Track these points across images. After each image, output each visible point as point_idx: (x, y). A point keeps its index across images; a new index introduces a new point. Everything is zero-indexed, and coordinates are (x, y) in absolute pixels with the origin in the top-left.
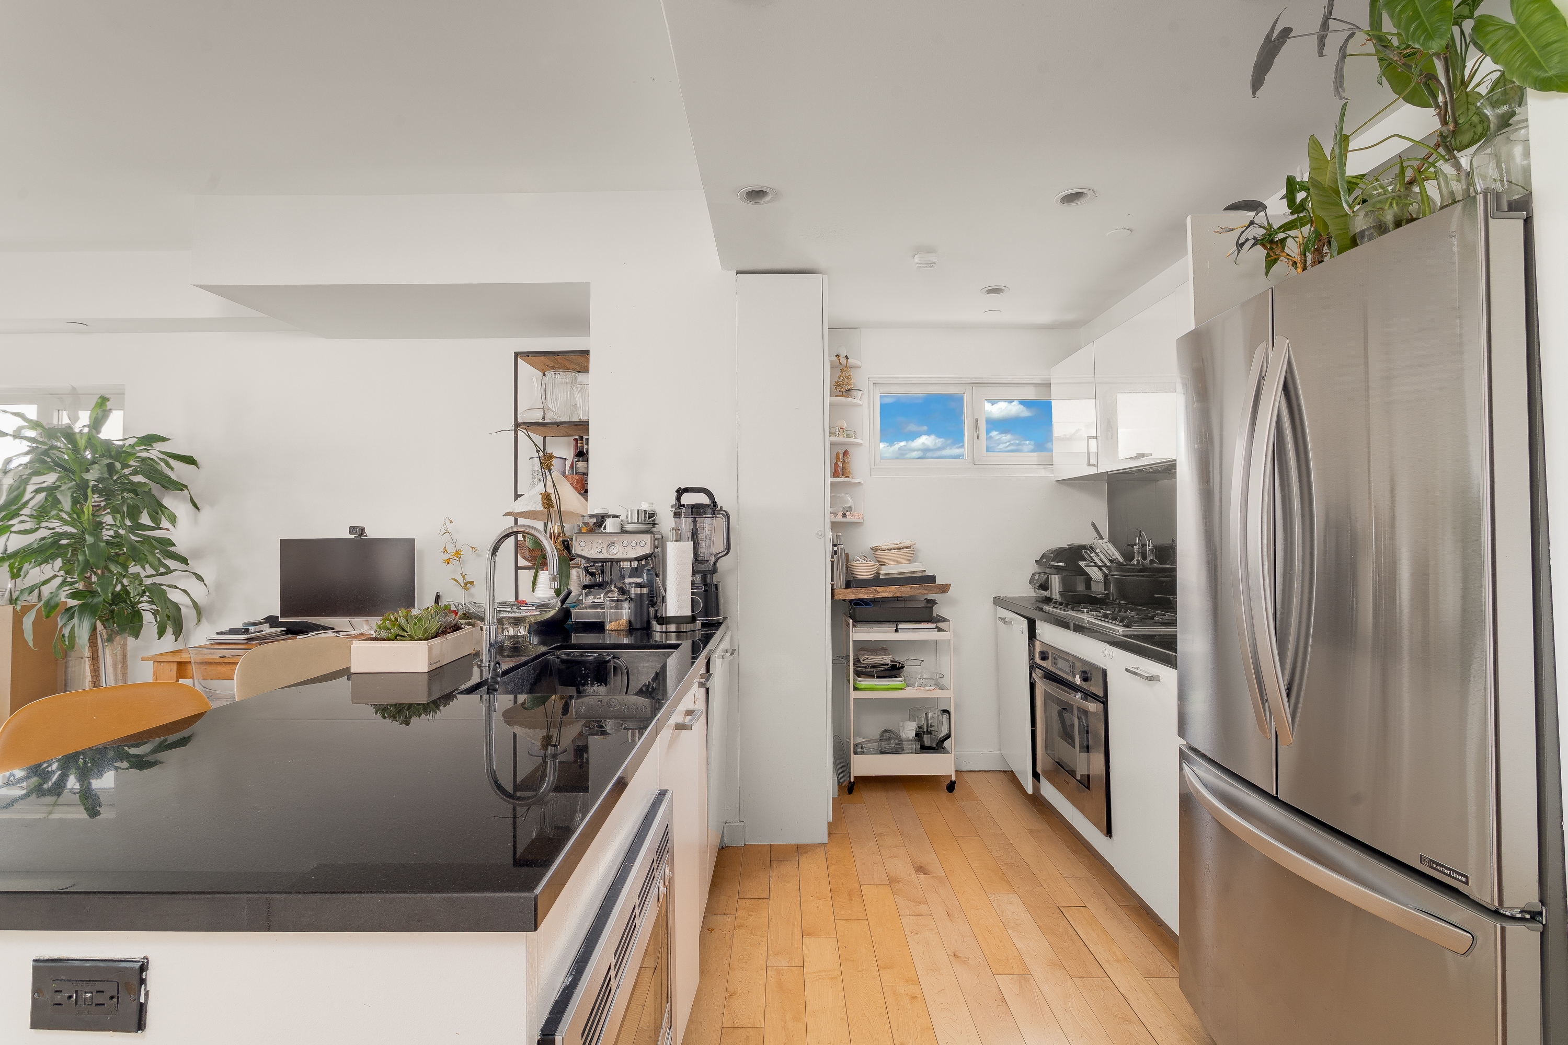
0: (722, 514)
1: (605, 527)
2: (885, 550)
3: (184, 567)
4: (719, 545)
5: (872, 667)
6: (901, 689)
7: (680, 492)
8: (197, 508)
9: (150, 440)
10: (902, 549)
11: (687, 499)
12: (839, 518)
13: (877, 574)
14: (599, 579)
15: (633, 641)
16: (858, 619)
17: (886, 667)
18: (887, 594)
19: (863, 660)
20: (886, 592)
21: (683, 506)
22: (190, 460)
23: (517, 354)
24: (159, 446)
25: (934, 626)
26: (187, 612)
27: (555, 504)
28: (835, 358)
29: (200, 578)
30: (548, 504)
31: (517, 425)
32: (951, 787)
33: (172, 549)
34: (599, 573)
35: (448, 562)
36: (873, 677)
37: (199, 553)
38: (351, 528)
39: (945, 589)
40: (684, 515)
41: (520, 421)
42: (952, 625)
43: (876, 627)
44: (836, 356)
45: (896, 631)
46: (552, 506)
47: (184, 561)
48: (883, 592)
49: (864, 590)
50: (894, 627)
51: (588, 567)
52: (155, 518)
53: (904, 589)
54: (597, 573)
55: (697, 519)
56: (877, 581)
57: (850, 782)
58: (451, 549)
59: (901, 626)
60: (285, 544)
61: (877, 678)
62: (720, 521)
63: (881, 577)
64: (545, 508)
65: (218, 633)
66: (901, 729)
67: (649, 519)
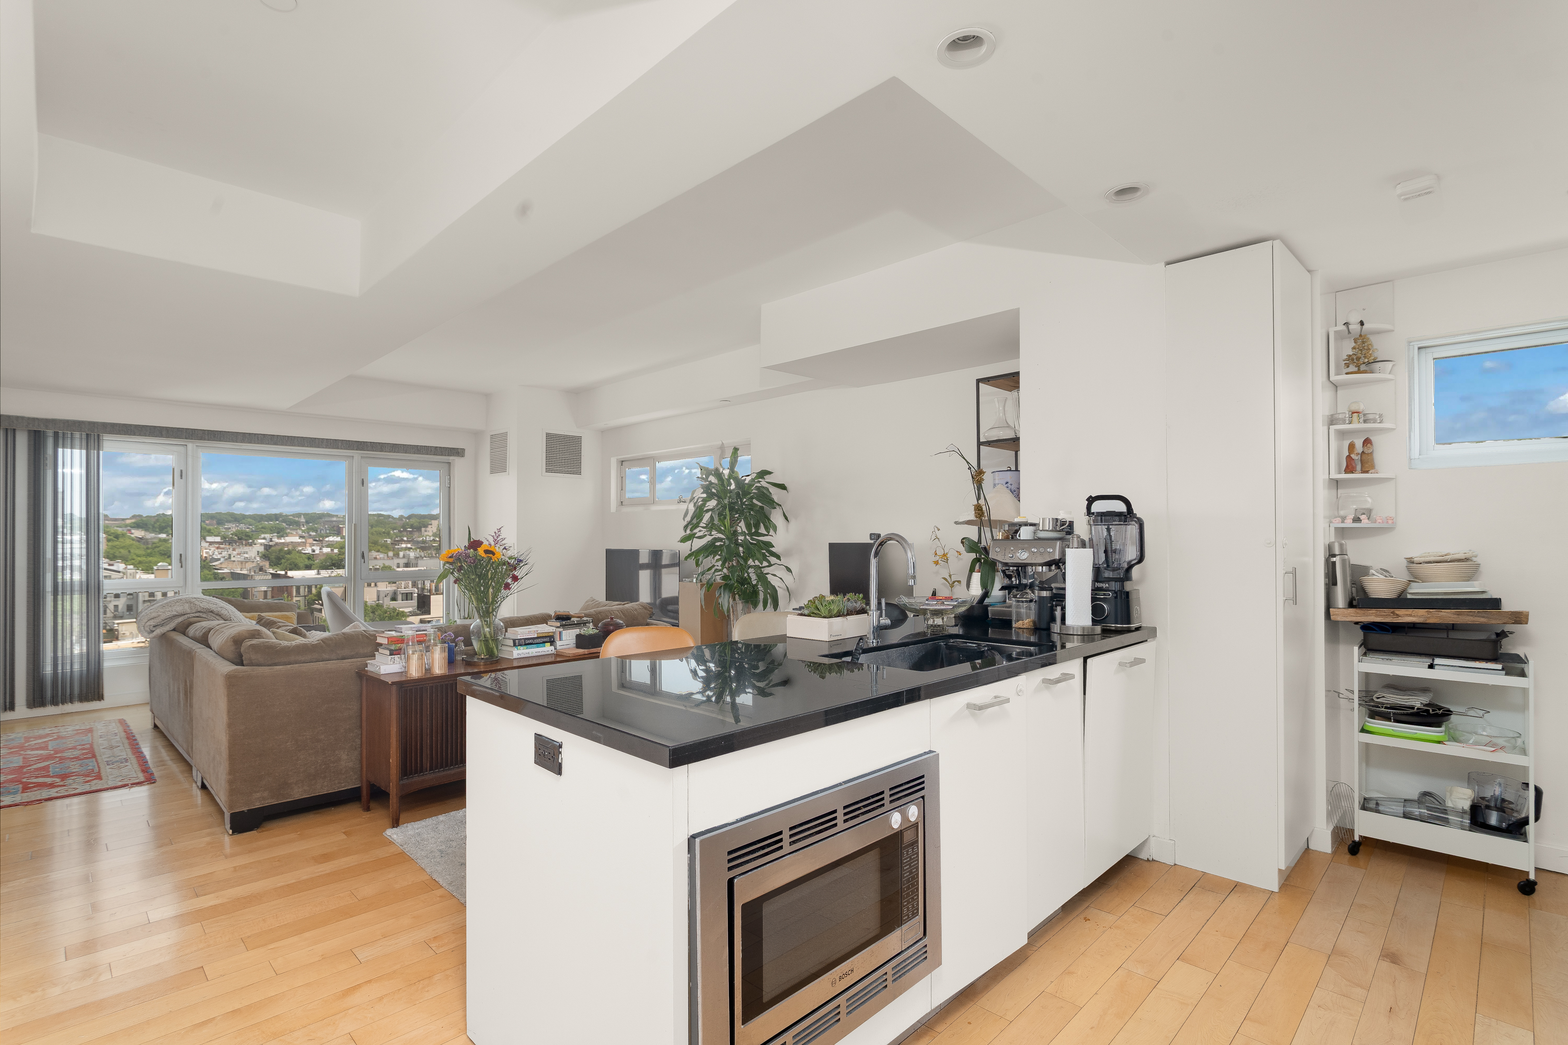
0: (1135, 521)
1: (1019, 535)
2: (1421, 563)
3: (778, 561)
4: (1131, 553)
5: (1386, 708)
6: (1439, 742)
7: (1091, 500)
8: (788, 521)
9: (763, 474)
10: (1449, 562)
11: (1098, 507)
12: (1349, 523)
13: (1403, 592)
14: (1015, 581)
15: (1037, 639)
16: (1370, 647)
17: (1411, 711)
18: (1414, 618)
19: (1378, 698)
20: (1410, 615)
21: (1093, 513)
22: (782, 487)
23: (978, 381)
24: (768, 478)
25: (1499, 667)
26: (781, 593)
27: (986, 514)
28: (1344, 328)
29: (789, 570)
30: (979, 514)
31: (980, 444)
32: (1527, 888)
33: (772, 549)
34: (1015, 576)
35: (937, 563)
36: (1389, 719)
37: (789, 553)
38: (871, 535)
39: (1520, 618)
40: (1094, 522)
41: (982, 440)
42: (1531, 669)
43: (1396, 659)
44: (1344, 324)
45: (1431, 666)
46: (983, 513)
47: (778, 557)
48: (1408, 615)
49: (1373, 611)
50: (1428, 661)
51: (1005, 570)
52: (767, 529)
53: (1442, 614)
54: (1013, 576)
55: (1111, 526)
56: (1401, 601)
57: (1354, 842)
58: (940, 552)
59: (1438, 661)
60: (832, 546)
61: (1394, 722)
62: (1133, 529)
63: (1409, 596)
64: (977, 517)
65: (793, 609)
66: (1448, 794)
67: (1061, 527)
